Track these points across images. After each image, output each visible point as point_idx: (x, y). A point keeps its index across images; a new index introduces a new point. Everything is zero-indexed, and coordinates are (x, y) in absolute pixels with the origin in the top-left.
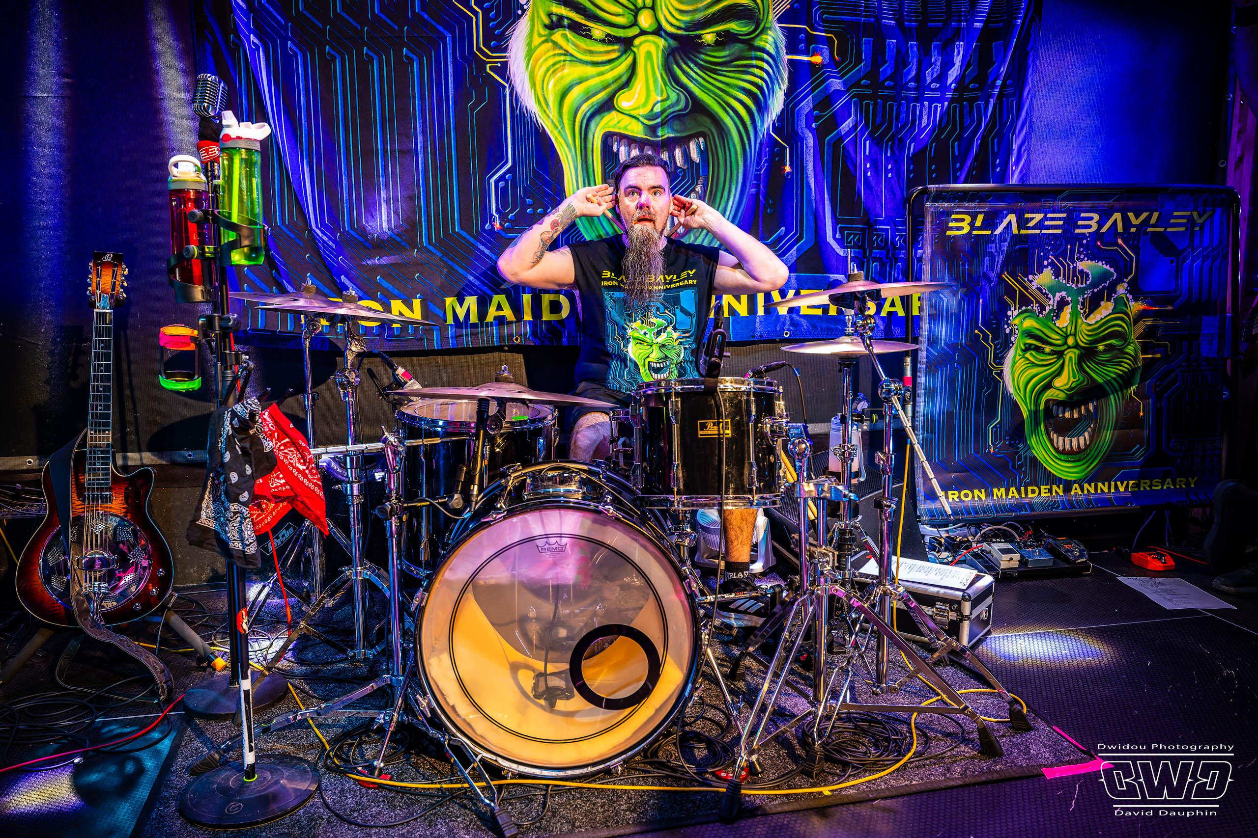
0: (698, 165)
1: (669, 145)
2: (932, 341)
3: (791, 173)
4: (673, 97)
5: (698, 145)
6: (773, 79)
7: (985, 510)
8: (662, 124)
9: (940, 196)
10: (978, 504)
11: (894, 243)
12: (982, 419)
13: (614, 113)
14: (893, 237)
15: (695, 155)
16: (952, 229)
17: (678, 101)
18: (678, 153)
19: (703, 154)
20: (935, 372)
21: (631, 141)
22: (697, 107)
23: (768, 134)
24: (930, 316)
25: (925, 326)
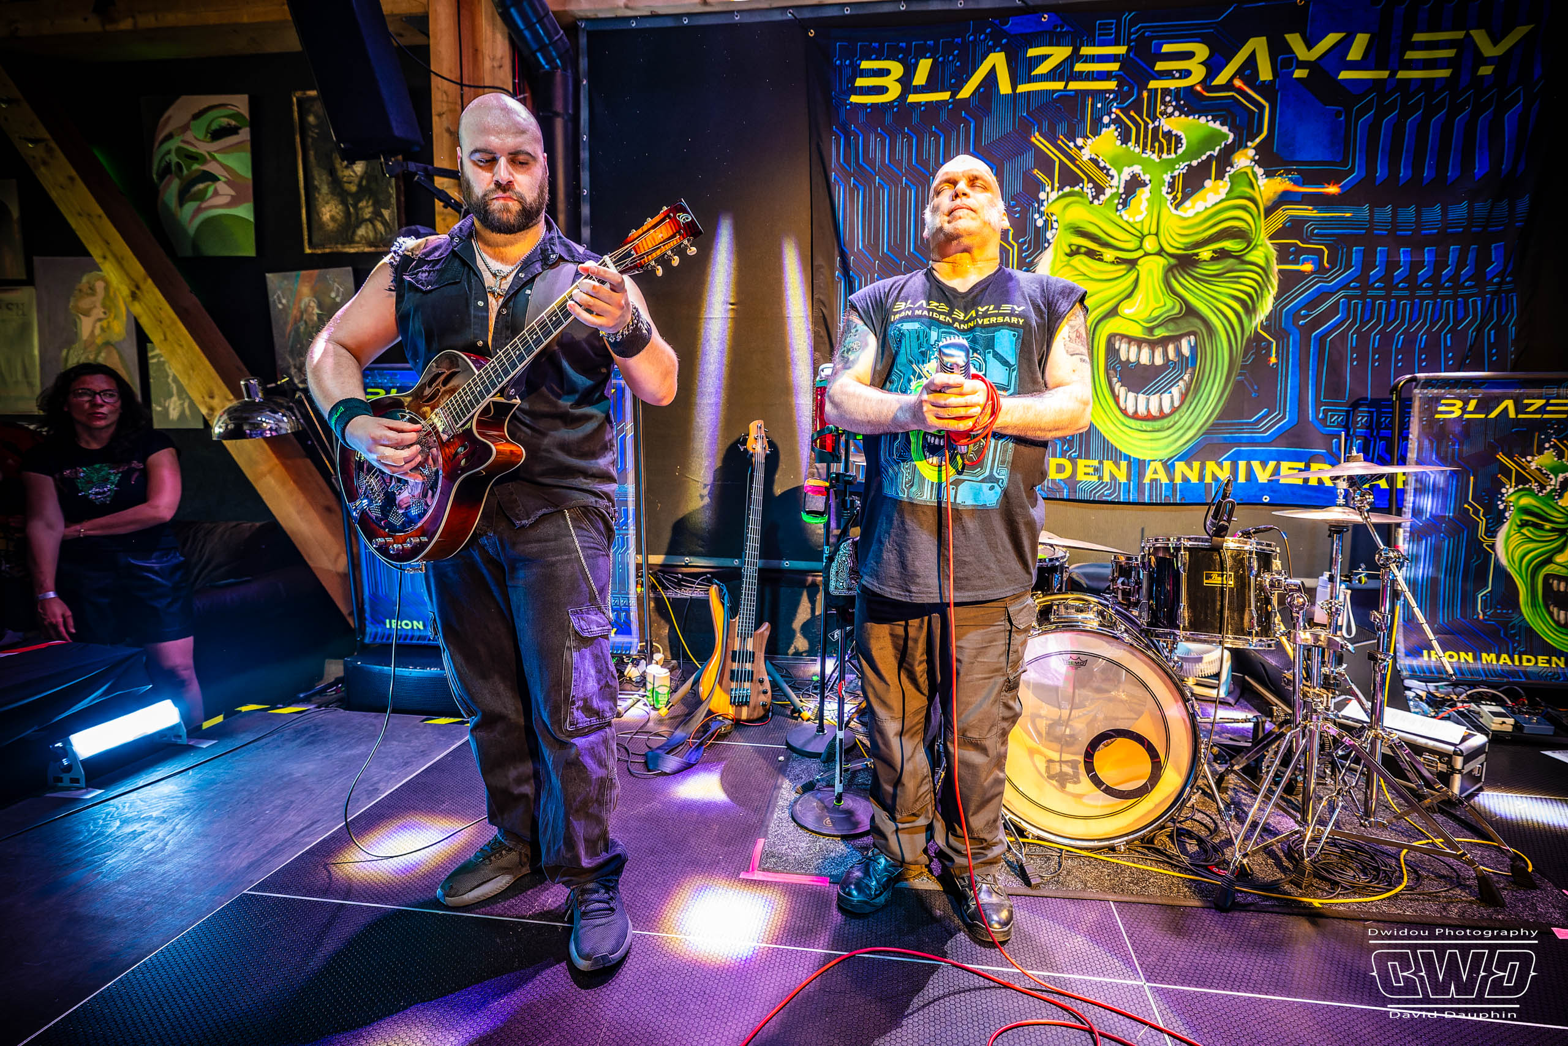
0: (1187, 358)
1: (1164, 342)
2: (1417, 512)
3: (1277, 364)
4: (1170, 304)
5: (1190, 342)
6: (1261, 287)
7: (1472, 672)
8: (1158, 326)
9: (1429, 383)
10: (1464, 666)
11: (1379, 423)
12: (1470, 586)
13: (1118, 318)
14: (1379, 418)
15: (1186, 351)
16: (1441, 412)
17: (1173, 308)
18: (1171, 348)
19: (1193, 350)
20: (1420, 539)
21: (1130, 339)
22: (1190, 311)
23: (1256, 332)
24: (1415, 489)
25: (1409, 499)
